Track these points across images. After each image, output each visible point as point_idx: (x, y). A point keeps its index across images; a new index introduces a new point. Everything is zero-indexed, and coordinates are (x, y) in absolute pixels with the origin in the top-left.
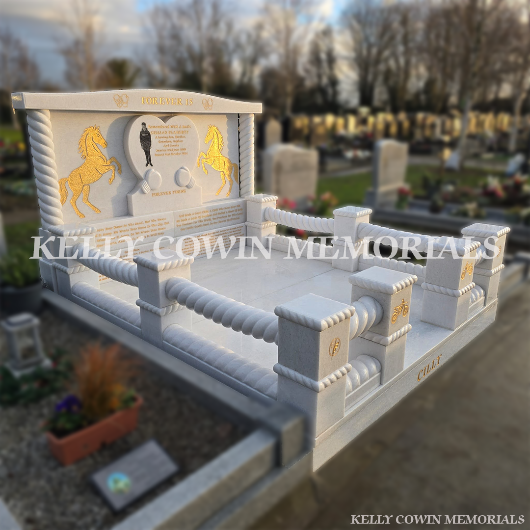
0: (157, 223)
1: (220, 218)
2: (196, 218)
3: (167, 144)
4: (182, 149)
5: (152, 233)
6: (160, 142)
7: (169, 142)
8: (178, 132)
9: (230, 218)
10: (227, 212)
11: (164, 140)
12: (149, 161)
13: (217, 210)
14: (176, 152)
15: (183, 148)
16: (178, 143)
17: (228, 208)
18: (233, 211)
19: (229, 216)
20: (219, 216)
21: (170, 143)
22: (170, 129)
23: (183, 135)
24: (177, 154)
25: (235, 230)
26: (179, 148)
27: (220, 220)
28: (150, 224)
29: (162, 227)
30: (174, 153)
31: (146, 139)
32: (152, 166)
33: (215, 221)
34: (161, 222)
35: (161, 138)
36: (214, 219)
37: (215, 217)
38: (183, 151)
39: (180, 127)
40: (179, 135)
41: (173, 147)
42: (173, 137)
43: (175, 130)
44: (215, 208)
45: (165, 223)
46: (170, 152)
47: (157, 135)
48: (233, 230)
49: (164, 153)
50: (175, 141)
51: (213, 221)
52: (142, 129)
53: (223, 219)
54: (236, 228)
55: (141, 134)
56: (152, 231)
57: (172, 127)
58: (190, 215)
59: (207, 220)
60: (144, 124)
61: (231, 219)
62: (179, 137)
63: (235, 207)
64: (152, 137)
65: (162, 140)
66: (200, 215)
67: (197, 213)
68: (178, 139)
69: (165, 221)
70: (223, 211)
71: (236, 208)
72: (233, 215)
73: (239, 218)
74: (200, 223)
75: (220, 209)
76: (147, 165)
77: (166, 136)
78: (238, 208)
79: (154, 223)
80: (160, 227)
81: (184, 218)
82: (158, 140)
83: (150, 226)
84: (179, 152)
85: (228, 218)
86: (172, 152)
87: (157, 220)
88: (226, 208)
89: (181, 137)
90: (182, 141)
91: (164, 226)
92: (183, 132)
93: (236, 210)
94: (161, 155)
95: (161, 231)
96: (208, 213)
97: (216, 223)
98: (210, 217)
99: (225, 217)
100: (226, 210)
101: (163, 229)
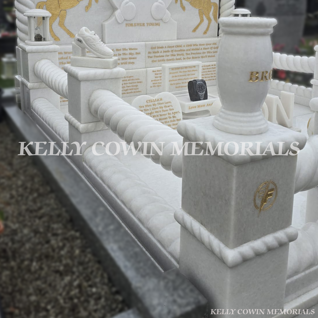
0: (128, 52)
1: (194, 54)
2: (168, 51)
5: (123, 61)
9: (204, 55)
13: (191, 45)
17: (203, 45)
18: (208, 48)
19: (204, 53)
20: (193, 52)
25: (209, 67)
27: (194, 56)
28: (121, 52)
29: (133, 56)
33: (189, 56)
34: (132, 51)
36: (187, 54)
37: (189, 52)
44: (189, 44)
45: (137, 53)
48: (207, 67)
51: (186, 56)
53: (197, 56)
54: (210, 66)
56: (123, 59)
58: (162, 47)
59: (180, 55)
61: (206, 56)
63: (211, 44)
66: (172, 49)
67: (170, 47)
69: (136, 51)
70: (198, 47)
71: (212, 46)
72: (209, 52)
73: (214, 56)
74: (172, 57)
75: (194, 45)
78: (214, 46)
79: (126, 52)
80: (130, 56)
81: (156, 50)
83: (120, 55)
85: (202, 55)
87: (128, 50)
88: (200, 45)
91: (135, 56)
93: (211, 48)
95: (132, 61)
96: (181, 48)
97: (189, 58)
98: (182, 52)
99: (199, 53)
100: (201, 47)
101: (134, 58)
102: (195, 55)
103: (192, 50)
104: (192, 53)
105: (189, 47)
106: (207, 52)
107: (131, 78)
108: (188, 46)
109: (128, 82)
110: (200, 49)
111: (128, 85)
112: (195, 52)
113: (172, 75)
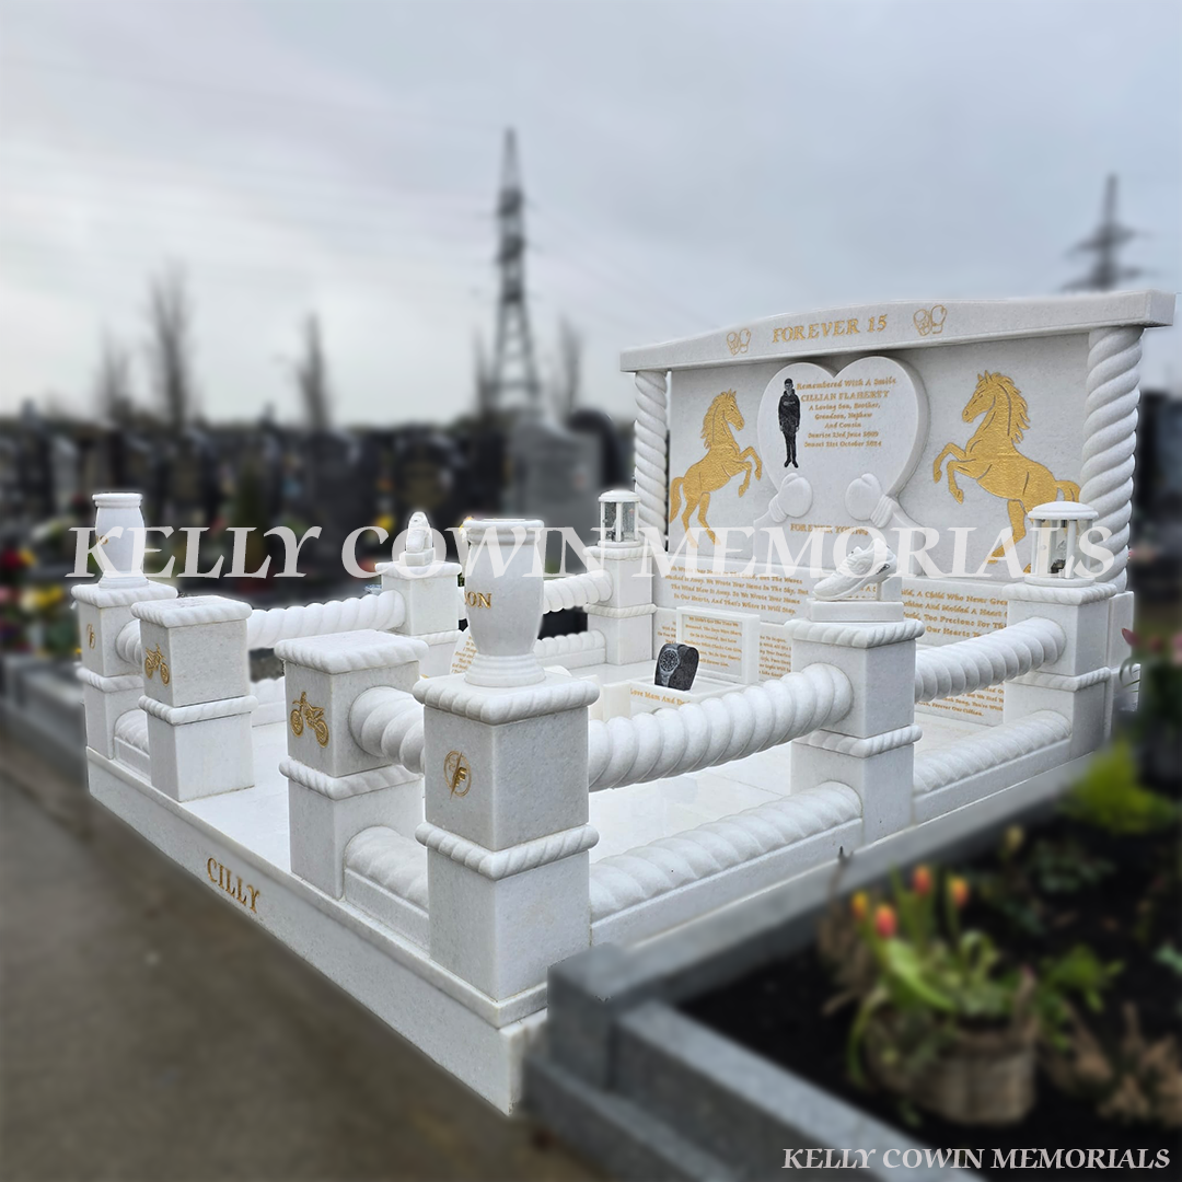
0: (782, 585)
1: (950, 620)
3: (833, 421)
4: (868, 434)
5: (772, 604)
6: (817, 417)
7: (838, 417)
8: (861, 395)
10: (974, 611)
11: (829, 412)
12: (791, 457)
13: (940, 596)
14: (852, 440)
15: (872, 430)
16: (860, 420)
17: (981, 600)
18: (999, 614)
19: (983, 624)
20: (947, 614)
21: (840, 421)
22: (844, 388)
23: (873, 401)
24: (855, 444)
26: (860, 430)
27: (950, 626)
28: (770, 583)
29: (792, 598)
30: (847, 441)
31: (789, 412)
32: (796, 466)
33: (932, 624)
34: (792, 586)
35: (821, 408)
37: (932, 613)
38: (872, 439)
39: (868, 383)
40: (864, 401)
41: (846, 429)
42: (848, 407)
43: (856, 390)
44: (935, 591)
45: (800, 592)
46: (839, 440)
47: (814, 404)
49: (825, 440)
50: (851, 415)
52: (785, 392)
53: (960, 628)
55: (781, 403)
56: (772, 599)
57: (848, 383)
60: (789, 382)
62: (862, 406)
64: (804, 408)
65: (822, 412)
68: (859, 410)
69: (799, 586)
70: (964, 604)
75: (950, 597)
76: (786, 465)
77: (832, 403)
80: (787, 595)
82: (814, 412)
84: (861, 439)
85: (976, 629)
86: (844, 440)
87: (784, 580)
88: (971, 599)
89: (869, 405)
90: (870, 415)
91: (796, 597)
92: (873, 394)
94: (818, 445)
95: (790, 606)
96: (912, 599)
97: (935, 630)
98: (915, 609)
99: (967, 623)
100: (972, 605)
101: (794, 601)
102: (953, 624)
103: (945, 608)
104: (943, 618)
105: (934, 599)
106: (995, 624)
107: (781, 644)
108: (932, 596)
109: (775, 650)
110: (970, 610)
111: (775, 657)
112: (953, 615)
113: (689, 630)
